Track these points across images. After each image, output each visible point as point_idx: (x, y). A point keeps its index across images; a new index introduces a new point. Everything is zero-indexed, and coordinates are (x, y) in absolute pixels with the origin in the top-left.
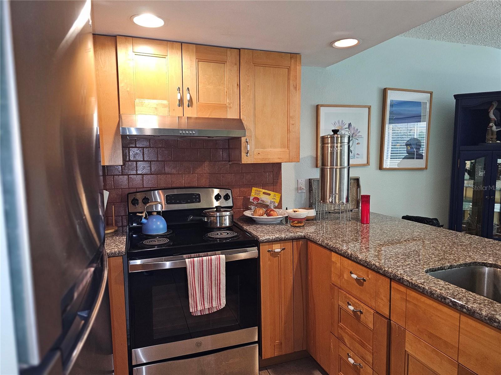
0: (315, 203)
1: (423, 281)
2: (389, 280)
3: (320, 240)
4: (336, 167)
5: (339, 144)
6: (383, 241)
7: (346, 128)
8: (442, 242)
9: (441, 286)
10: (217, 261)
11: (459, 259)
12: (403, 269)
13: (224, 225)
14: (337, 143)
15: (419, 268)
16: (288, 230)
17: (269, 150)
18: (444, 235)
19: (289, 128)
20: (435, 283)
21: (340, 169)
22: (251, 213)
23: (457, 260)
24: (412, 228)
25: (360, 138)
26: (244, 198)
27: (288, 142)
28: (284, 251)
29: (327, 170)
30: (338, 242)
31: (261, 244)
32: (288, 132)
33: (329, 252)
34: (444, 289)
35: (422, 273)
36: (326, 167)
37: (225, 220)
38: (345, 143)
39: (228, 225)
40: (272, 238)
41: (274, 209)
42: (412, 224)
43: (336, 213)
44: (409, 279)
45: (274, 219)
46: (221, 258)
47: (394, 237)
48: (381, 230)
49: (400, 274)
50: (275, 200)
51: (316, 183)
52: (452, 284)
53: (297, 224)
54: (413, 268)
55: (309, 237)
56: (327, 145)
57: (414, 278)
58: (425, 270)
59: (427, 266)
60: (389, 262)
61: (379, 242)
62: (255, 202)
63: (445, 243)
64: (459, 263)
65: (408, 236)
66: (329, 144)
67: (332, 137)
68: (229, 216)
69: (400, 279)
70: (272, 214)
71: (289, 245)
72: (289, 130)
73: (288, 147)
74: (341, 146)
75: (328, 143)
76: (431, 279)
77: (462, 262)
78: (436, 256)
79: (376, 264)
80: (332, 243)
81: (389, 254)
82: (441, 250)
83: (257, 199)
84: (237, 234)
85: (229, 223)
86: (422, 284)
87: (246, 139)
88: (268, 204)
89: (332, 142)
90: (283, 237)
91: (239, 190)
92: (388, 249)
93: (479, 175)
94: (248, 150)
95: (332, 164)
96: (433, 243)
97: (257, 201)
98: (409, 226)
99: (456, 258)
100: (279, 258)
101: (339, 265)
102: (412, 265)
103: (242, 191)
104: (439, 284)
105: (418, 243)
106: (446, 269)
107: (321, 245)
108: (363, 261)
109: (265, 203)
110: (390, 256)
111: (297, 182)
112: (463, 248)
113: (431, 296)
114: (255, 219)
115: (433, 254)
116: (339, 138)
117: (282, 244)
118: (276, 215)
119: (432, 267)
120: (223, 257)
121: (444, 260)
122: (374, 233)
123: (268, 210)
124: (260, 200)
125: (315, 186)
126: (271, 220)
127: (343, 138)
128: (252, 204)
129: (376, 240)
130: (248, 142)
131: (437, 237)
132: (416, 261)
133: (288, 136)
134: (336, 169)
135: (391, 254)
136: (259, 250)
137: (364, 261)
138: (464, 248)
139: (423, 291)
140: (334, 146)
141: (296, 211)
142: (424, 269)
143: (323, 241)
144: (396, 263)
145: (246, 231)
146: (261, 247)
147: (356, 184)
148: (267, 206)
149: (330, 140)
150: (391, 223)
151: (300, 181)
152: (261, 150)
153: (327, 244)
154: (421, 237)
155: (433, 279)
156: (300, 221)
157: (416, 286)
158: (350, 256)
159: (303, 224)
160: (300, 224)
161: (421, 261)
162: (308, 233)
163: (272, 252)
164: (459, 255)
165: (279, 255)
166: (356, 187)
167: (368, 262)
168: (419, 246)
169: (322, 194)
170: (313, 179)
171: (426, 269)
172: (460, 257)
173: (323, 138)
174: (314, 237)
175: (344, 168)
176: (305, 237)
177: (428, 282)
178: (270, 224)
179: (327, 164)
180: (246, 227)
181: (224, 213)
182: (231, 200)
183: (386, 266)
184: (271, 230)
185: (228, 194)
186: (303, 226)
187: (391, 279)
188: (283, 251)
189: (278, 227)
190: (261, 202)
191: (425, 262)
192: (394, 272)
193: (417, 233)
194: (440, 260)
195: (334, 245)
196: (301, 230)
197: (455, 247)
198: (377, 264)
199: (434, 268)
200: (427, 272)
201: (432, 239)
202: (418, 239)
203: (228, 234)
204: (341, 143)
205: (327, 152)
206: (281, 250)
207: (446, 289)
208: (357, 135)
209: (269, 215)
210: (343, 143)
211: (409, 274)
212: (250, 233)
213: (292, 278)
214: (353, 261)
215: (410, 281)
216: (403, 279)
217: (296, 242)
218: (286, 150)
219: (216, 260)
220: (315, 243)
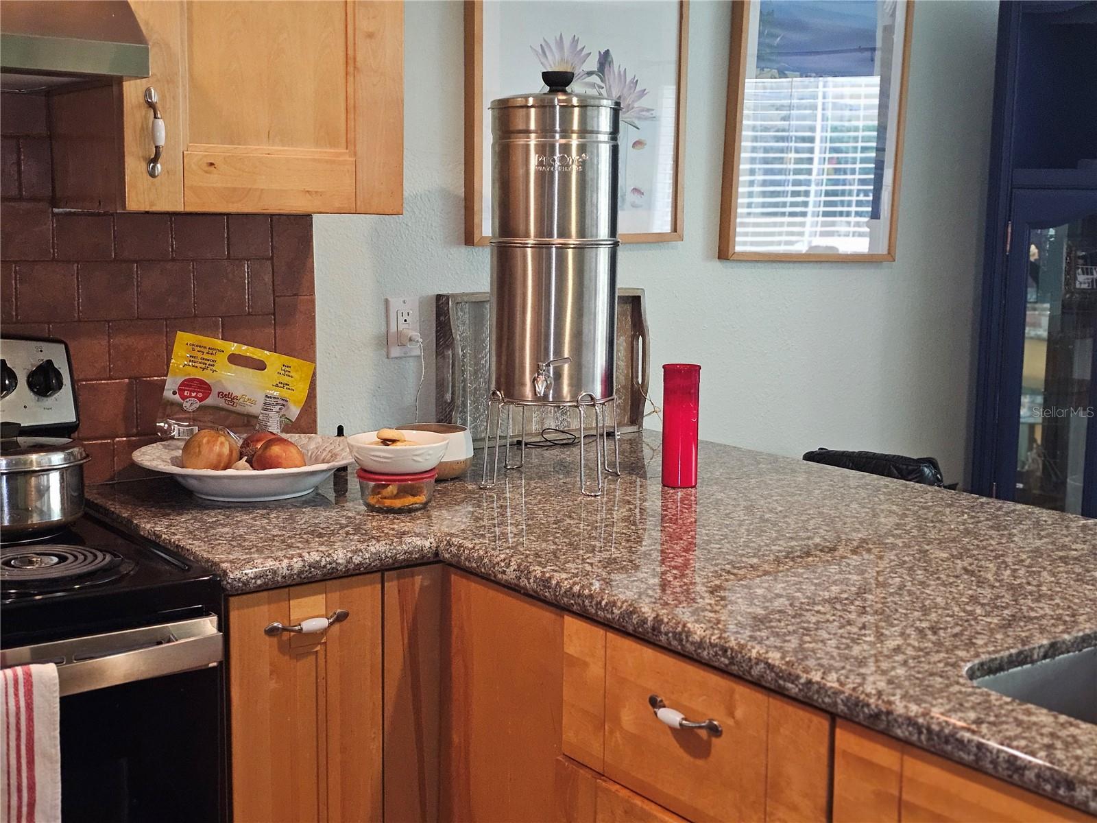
0: (464, 404)
1: (972, 715)
2: (826, 724)
3: (508, 566)
4: (561, 241)
5: (575, 136)
6: (772, 557)
7: (590, 73)
8: (992, 551)
9: (1045, 731)
10: (16, 695)
11: (1073, 616)
12: (884, 673)
13: (35, 519)
14: (566, 133)
15: (939, 662)
16: (357, 530)
17: (258, 149)
18: (990, 523)
19: (350, 52)
20: (1019, 723)
21: (580, 249)
22: (167, 455)
23: (1067, 618)
24: (864, 498)
25: (646, 118)
26: (130, 383)
27: (351, 116)
28: (341, 630)
29: (525, 256)
30: (588, 568)
31: (234, 601)
32: (351, 69)
33: (553, 616)
34: (1059, 744)
35: (958, 683)
36: (518, 240)
37: (43, 492)
38: (598, 132)
39: (56, 514)
40: (290, 567)
41: (284, 436)
42: (863, 481)
43: (553, 444)
44: (914, 709)
45: (287, 481)
46: (35, 679)
47: (809, 538)
48: (750, 510)
49: (874, 692)
50: (285, 393)
51: (467, 316)
52: (1085, 720)
53: (396, 497)
54: (920, 662)
55: (458, 556)
56: (522, 142)
57: (933, 705)
58: (967, 671)
59: (968, 651)
60: (820, 645)
61: (755, 560)
62: (190, 405)
63: (1002, 555)
64: (1081, 634)
65: (857, 530)
66: (533, 136)
67: (544, 106)
68: (62, 471)
69: (876, 716)
70: (278, 457)
71: (365, 597)
72: (351, 62)
73: (350, 143)
74: (582, 149)
75: (527, 132)
76: (1001, 707)
77: (1088, 625)
78: (988, 608)
79: (770, 655)
80: (564, 576)
81: (807, 610)
82: (997, 584)
83: (203, 388)
84: (108, 558)
85: (63, 509)
86: (973, 732)
87: (147, 93)
88: (256, 409)
89: (546, 129)
90: (340, 561)
91: (104, 343)
92: (799, 590)
93: (1078, 286)
94: (157, 147)
95: (544, 229)
96: (960, 557)
97: (200, 395)
98: (853, 491)
99: (1061, 611)
100: (322, 662)
101: (595, 670)
102: (910, 651)
103: (122, 349)
104: (1035, 724)
105: (906, 558)
106: (1037, 661)
107: (512, 589)
108: (712, 645)
109: (238, 409)
110: (814, 619)
111: (382, 307)
112: (1074, 573)
113: (1010, 776)
114: (193, 482)
115: (974, 599)
116: (576, 110)
117: (333, 594)
118: (297, 462)
119: (989, 653)
120: (46, 673)
121: (1022, 624)
122: (727, 526)
123: (258, 441)
124: (215, 392)
125: (461, 328)
126: (275, 485)
127: (590, 111)
128: (171, 410)
129: (743, 555)
130: (159, 106)
131: (967, 532)
132: (921, 632)
133: (350, 90)
134: (562, 249)
135: (818, 612)
136: (224, 626)
137: (716, 645)
138: (1078, 570)
139: (978, 759)
140: (553, 146)
141: (394, 441)
142: (962, 664)
143: (523, 571)
144: (848, 647)
145: (152, 544)
146: (234, 616)
147: (629, 318)
148: (246, 422)
149: (536, 114)
150: (779, 480)
151: (396, 304)
152: (218, 150)
153: (545, 582)
154: (908, 532)
155: (1007, 703)
156: (409, 482)
157: (947, 742)
158: (654, 629)
159: (422, 498)
160: (409, 501)
161: (942, 633)
162: (452, 535)
163: (286, 636)
164: (1071, 601)
165: (318, 648)
166: (630, 333)
167: (732, 649)
168: (911, 569)
169: (503, 362)
170: (453, 295)
171: (969, 665)
172: (1075, 607)
173: (505, 110)
174: (481, 553)
175: (597, 245)
176: (436, 554)
177: (992, 719)
178: (265, 505)
179: (522, 228)
180: (152, 525)
181: (34, 457)
182: (66, 391)
183: (811, 663)
184: (276, 531)
185: (49, 362)
186: (425, 506)
187: (833, 717)
188: (337, 626)
189: (307, 517)
190: (221, 403)
191: (955, 635)
192: (851, 686)
193: (891, 519)
194: (1010, 625)
195: (575, 584)
196: (419, 525)
197: (1045, 569)
198: (774, 657)
199: (996, 659)
200: (972, 675)
201: (954, 540)
202: (899, 542)
203: (62, 559)
204: (584, 131)
205: (521, 172)
206: (331, 624)
207: (1067, 745)
208: (636, 105)
209: (258, 462)
210: (592, 132)
211: (911, 692)
212: (177, 552)
213: (376, 746)
214: (667, 649)
215: (921, 720)
216: (889, 713)
217: (398, 578)
218: (341, 154)
219: (11, 691)
220: (488, 578)
